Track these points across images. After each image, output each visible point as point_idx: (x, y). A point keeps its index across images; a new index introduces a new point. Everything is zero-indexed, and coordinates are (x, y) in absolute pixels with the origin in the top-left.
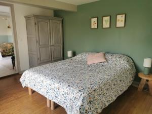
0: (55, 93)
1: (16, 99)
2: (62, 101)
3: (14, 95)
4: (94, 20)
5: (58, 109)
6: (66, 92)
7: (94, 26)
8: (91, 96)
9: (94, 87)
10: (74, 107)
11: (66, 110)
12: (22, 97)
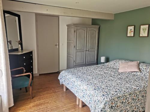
0: (83, 93)
1: (54, 93)
2: (88, 101)
3: (53, 89)
4: (131, 28)
5: (85, 108)
6: (92, 94)
7: (130, 34)
8: (113, 102)
9: (118, 94)
10: (97, 108)
11: (91, 110)
12: (58, 91)
